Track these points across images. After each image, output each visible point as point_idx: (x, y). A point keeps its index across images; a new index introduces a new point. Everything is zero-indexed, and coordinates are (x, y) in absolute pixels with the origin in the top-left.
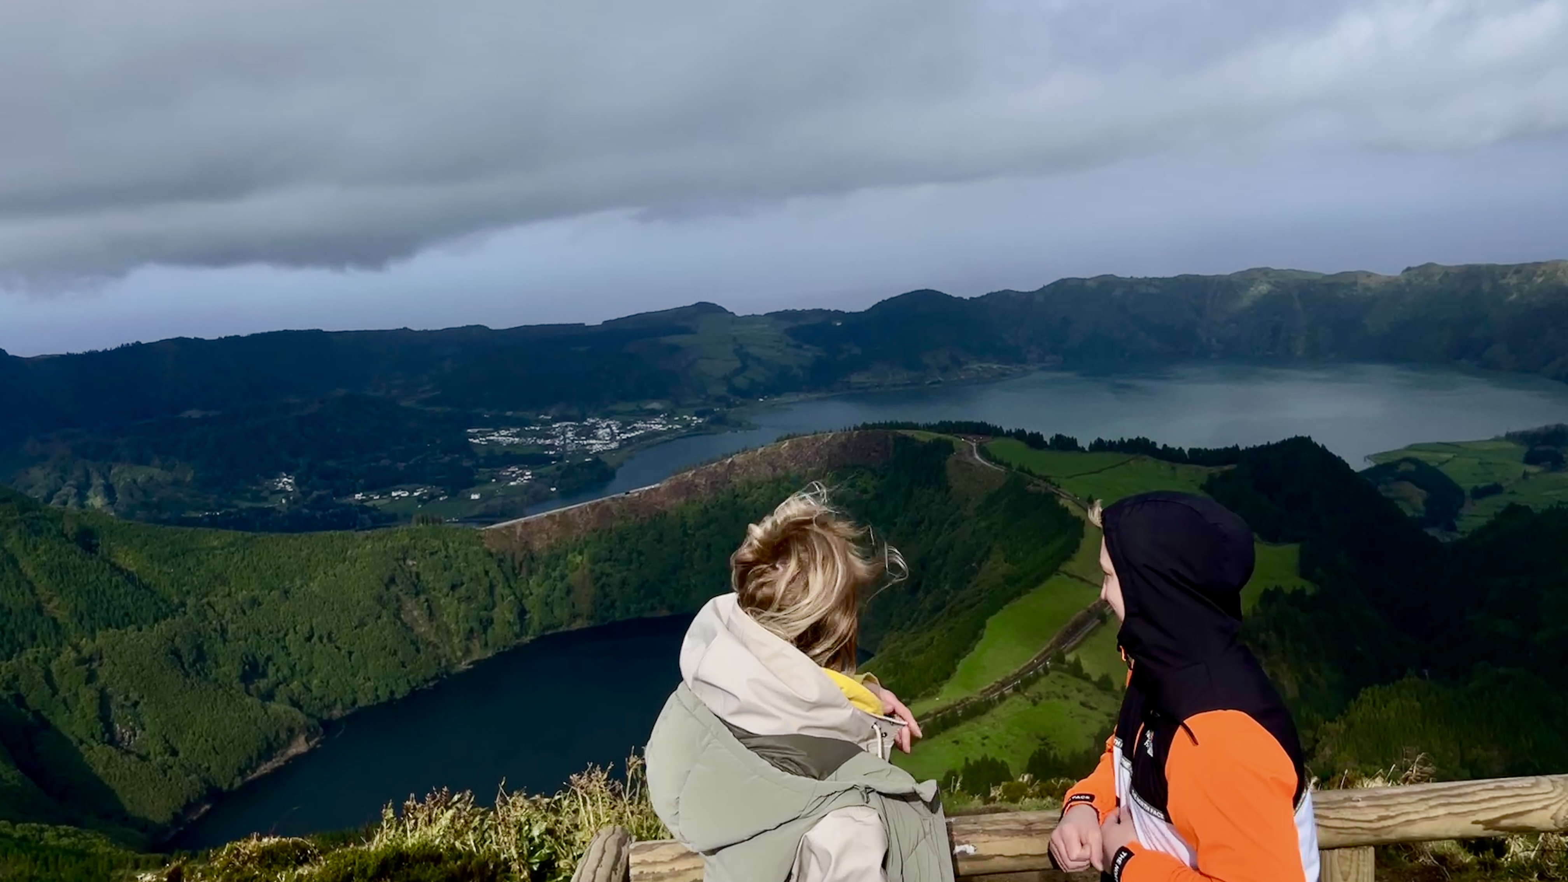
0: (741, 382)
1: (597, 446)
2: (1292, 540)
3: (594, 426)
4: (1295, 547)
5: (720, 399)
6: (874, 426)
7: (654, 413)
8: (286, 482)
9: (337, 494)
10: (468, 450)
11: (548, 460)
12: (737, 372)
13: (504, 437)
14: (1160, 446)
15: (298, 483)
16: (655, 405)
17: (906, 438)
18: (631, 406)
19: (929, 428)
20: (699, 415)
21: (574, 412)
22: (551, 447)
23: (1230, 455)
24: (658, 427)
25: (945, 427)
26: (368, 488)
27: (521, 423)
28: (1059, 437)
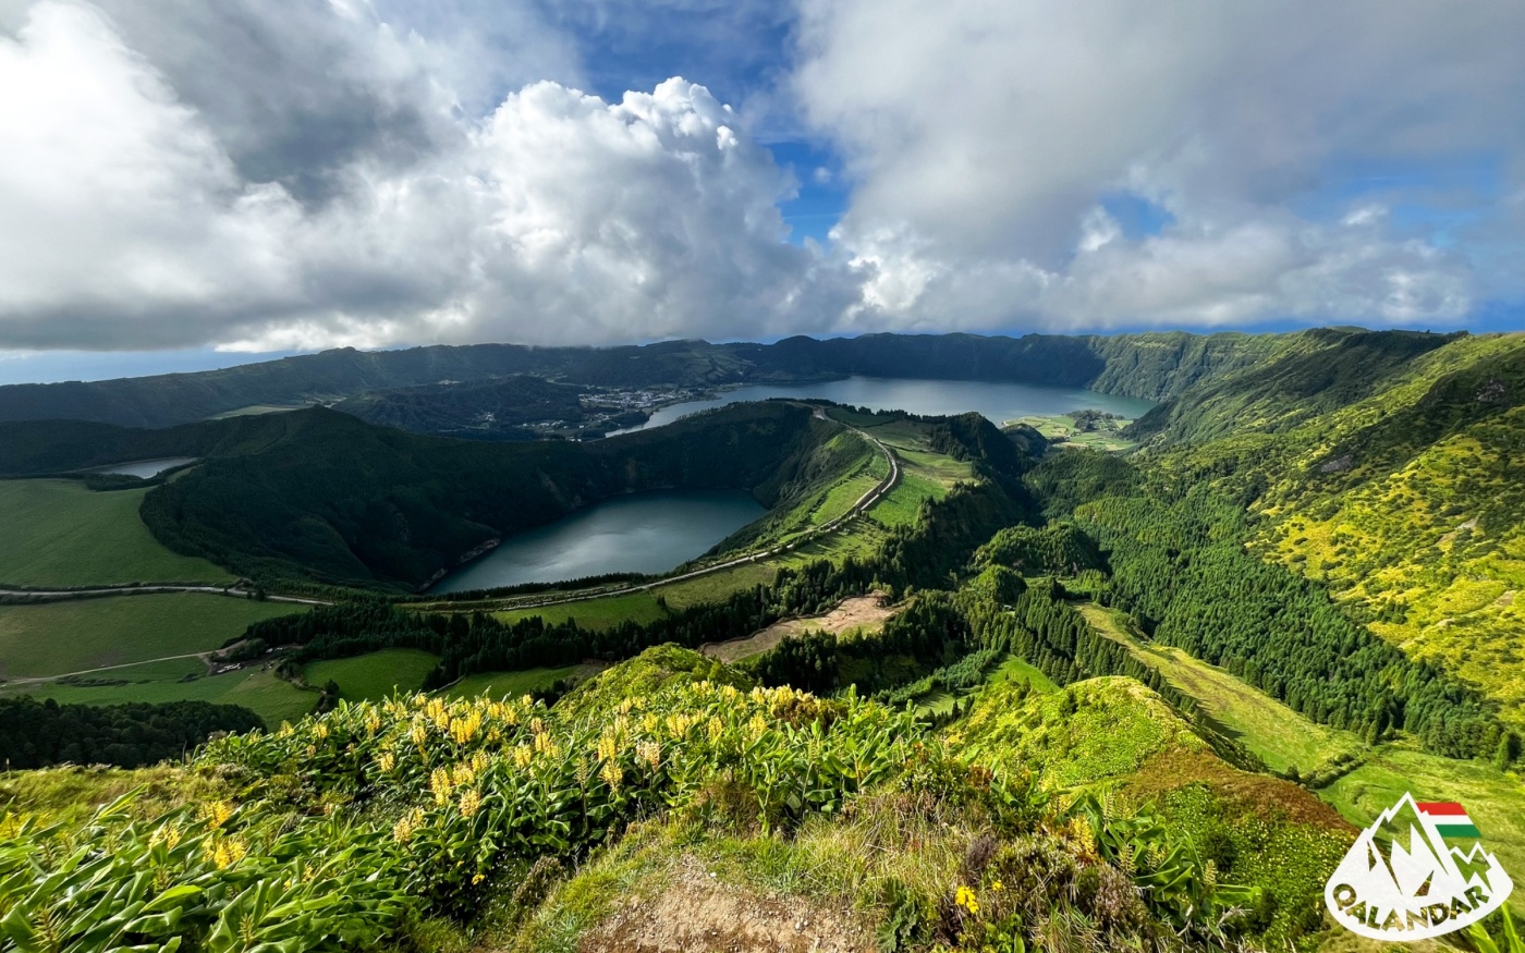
0: (711, 376)
1: (641, 404)
2: (970, 460)
3: (640, 396)
4: (971, 463)
5: (701, 385)
6: (776, 399)
7: (669, 390)
8: (490, 416)
9: (514, 423)
10: (578, 404)
11: (616, 411)
12: (711, 371)
13: (595, 399)
14: (909, 414)
15: (496, 417)
16: (669, 385)
17: (791, 406)
18: (659, 386)
19: (801, 401)
20: (691, 391)
21: (630, 388)
22: (619, 404)
23: (942, 419)
24: (672, 397)
25: (809, 401)
26: (528, 421)
27: (604, 392)
28: (863, 408)
